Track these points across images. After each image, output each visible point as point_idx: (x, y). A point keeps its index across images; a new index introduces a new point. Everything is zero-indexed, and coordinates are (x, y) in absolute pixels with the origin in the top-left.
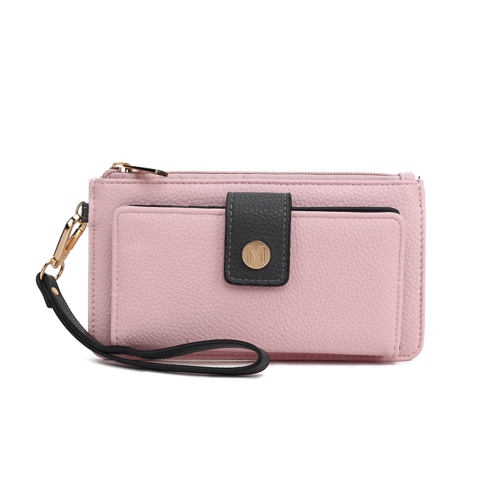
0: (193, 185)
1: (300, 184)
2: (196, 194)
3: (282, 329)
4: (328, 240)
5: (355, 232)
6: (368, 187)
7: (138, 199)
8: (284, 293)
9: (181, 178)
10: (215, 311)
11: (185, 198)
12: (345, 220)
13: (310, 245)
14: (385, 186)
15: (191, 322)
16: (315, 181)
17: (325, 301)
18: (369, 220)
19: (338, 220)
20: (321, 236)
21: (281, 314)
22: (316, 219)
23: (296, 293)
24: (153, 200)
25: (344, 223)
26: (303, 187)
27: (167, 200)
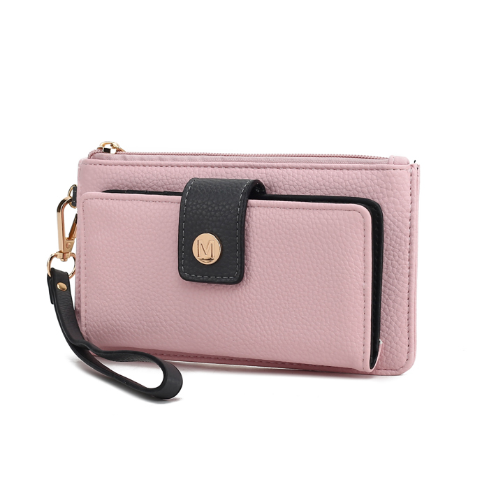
0: (170, 168)
1: (278, 168)
2: (171, 178)
3: (242, 332)
4: (286, 233)
5: (314, 225)
6: (350, 172)
7: (116, 184)
8: (242, 292)
9: (161, 160)
10: (175, 309)
11: (160, 183)
12: (304, 211)
13: (267, 239)
14: (369, 172)
15: (153, 319)
16: (294, 164)
17: (285, 304)
18: (331, 212)
19: (297, 211)
20: (278, 229)
21: (240, 315)
22: (274, 210)
23: (255, 293)
24: (130, 185)
25: (302, 214)
26: (280, 171)
27: (143, 184)
